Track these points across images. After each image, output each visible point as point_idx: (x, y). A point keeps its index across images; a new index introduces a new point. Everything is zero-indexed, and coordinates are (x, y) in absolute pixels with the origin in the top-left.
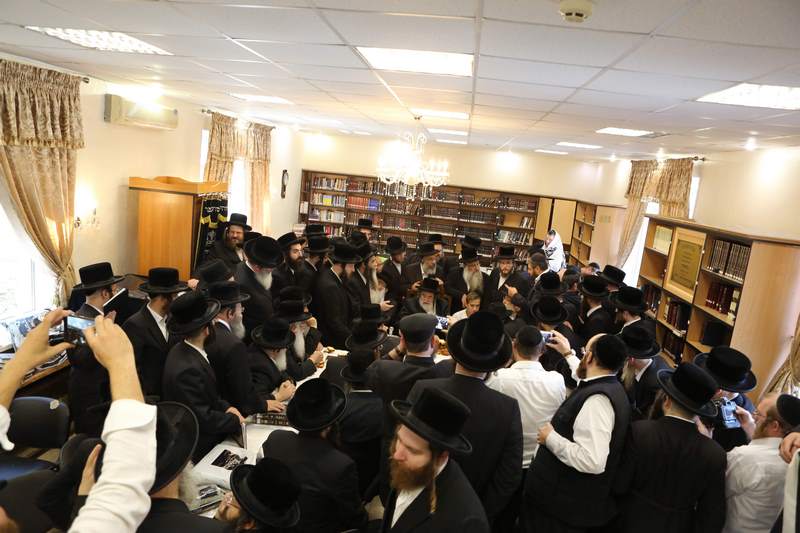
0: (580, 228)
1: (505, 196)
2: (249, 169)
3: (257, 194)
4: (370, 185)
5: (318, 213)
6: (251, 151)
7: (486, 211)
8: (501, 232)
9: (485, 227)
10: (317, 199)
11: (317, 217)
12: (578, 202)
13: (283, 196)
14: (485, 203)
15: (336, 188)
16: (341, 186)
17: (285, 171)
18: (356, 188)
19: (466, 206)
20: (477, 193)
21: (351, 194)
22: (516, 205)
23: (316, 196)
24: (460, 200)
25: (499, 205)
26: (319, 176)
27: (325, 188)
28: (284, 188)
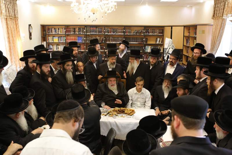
0: (187, 40)
1: (147, 28)
2: (4, 22)
3: (12, 36)
4: (77, 29)
5: (52, 47)
6: (4, 11)
7: (138, 37)
8: (146, 47)
9: (138, 45)
10: (50, 40)
11: (51, 49)
12: (184, 26)
13: (31, 39)
14: (136, 33)
15: (59, 33)
16: (62, 32)
17: (30, 25)
18: (70, 31)
19: (127, 35)
20: (132, 28)
21: (68, 35)
22: (152, 33)
23: (50, 38)
24: (124, 32)
25: (144, 33)
26: (50, 27)
27: (54, 33)
28: (30, 34)
